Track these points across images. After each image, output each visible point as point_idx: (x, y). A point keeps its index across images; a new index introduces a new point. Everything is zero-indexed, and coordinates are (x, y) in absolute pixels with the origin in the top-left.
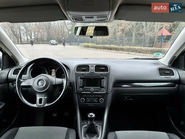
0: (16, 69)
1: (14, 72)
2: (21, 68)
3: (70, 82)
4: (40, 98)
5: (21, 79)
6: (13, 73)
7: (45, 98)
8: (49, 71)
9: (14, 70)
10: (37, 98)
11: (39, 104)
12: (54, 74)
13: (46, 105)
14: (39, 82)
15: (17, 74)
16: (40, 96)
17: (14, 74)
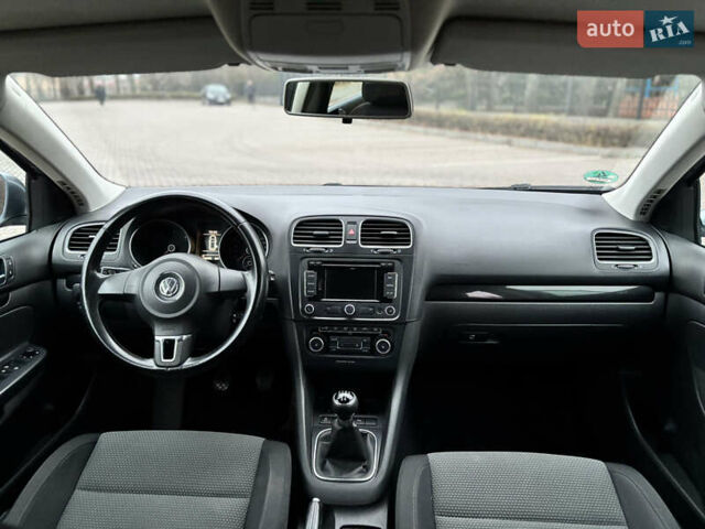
0: (79, 230)
1: (71, 240)
2: (101, 227)
3: (271, 282)
4: (166, 340)
5: (99, 272)
7: (185, 337)
8: (198, 234)
9: (73, 235)
10: (157, 338)
11: (165, 358)
12: (216, 246)
13: (189, 363)
15: (85, 247)
16: (168, 332)
17: (72, 246)
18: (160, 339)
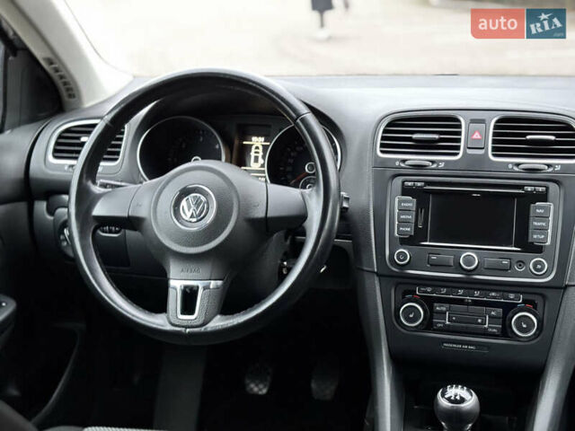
0: (67, 130)
1: (57, 144)
2: (94, 126)
3: (344, 210)
4: (186, 287)
5: (94, 183)
6: (55, 151)
7: (213, 284)
8: (236, 142)
9: (60, 137)
10: (172, 283)
11: (183, 313)
12: (261, 161)
13: (219, 323)
14: (184, 203)
15: (74, 154)
16: (190, 275)
17: (58, 153)
18: (177, 284)
